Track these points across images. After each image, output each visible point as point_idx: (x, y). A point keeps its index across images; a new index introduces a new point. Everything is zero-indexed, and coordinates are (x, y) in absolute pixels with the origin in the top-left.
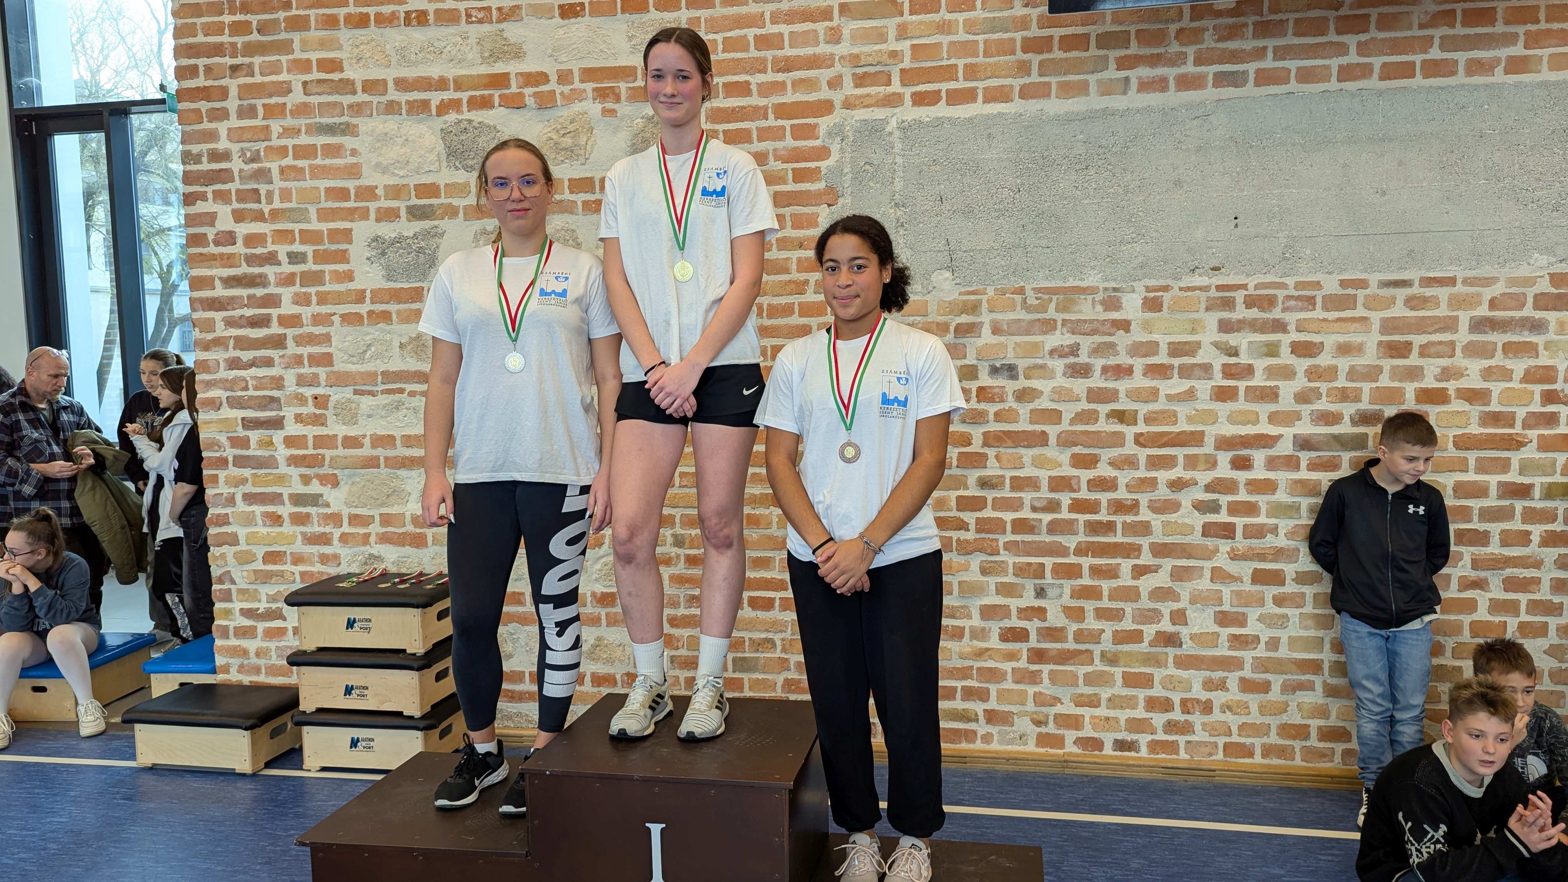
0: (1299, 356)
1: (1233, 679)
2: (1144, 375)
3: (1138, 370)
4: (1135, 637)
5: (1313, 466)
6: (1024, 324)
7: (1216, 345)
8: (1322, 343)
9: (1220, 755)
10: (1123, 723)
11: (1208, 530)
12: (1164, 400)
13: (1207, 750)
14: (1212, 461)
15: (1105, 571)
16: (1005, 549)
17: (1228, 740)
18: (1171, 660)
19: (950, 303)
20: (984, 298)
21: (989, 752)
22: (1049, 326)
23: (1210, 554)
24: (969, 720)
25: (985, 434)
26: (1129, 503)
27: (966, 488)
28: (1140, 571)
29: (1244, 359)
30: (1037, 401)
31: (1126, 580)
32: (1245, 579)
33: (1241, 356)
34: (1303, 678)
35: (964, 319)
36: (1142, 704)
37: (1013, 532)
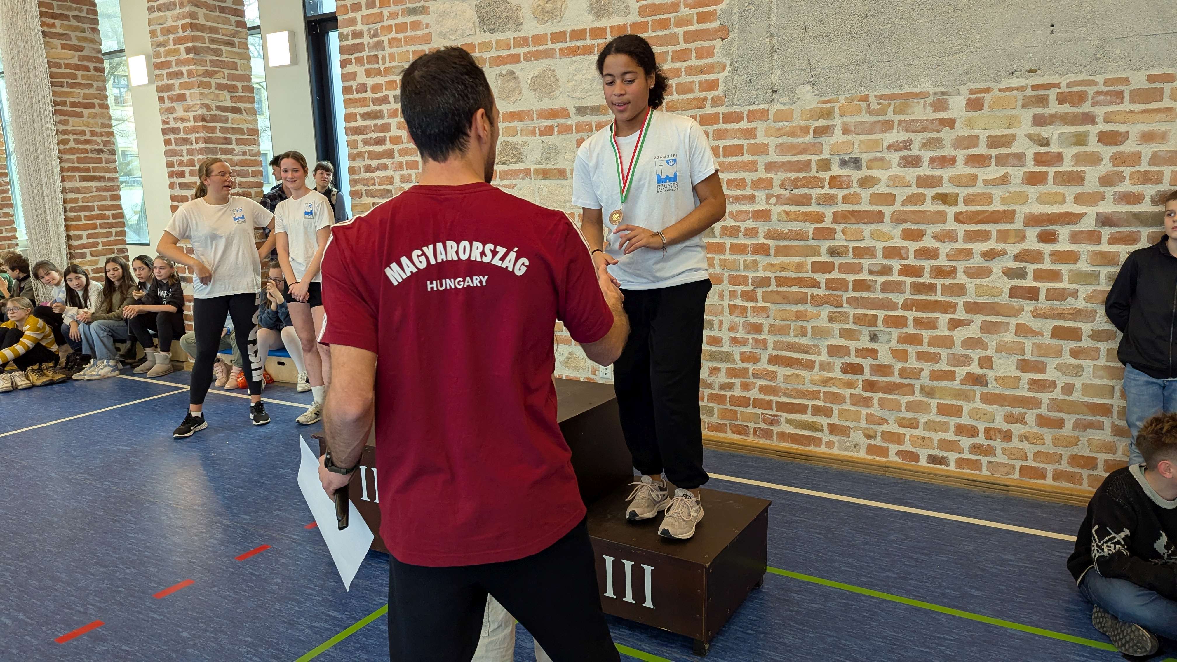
0: (1105, 144)
1: (1031, 416)
2: (965, 164)
3: (960, 160)
4: (950, 376)
5: (1113, 241)
6: (867, 125)
7: (1029, 137)
8: (1128, 132)
9: (1017, 475)
10: (936, 442)
11: (1014, 293)
12: (982, 184)
13: (1006, 470)
14: (1021, 235)
15: (926, 323)
16: (847, 303)
17: (1024, 463)
18: (978, 396)
19: (810, 110)
20: (837, 105)
21: (829, 454)
22: (888, 126)
23: (1017, 312)
24: (816, 430)
25: (834, 213)
26: (948, 269)
27: (820, 255)
28: (954, 324)
29: (1054, 148)
30: (876, 187)
31: (943, 330)
32: (1045, 334)
33: (1052, 145)
34: (1094, 418)
35: (821, 122)
36: (952, 429)
37: (854, 290)
